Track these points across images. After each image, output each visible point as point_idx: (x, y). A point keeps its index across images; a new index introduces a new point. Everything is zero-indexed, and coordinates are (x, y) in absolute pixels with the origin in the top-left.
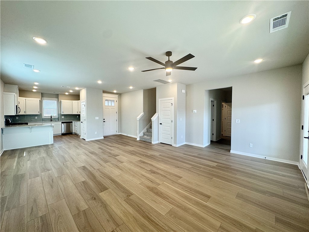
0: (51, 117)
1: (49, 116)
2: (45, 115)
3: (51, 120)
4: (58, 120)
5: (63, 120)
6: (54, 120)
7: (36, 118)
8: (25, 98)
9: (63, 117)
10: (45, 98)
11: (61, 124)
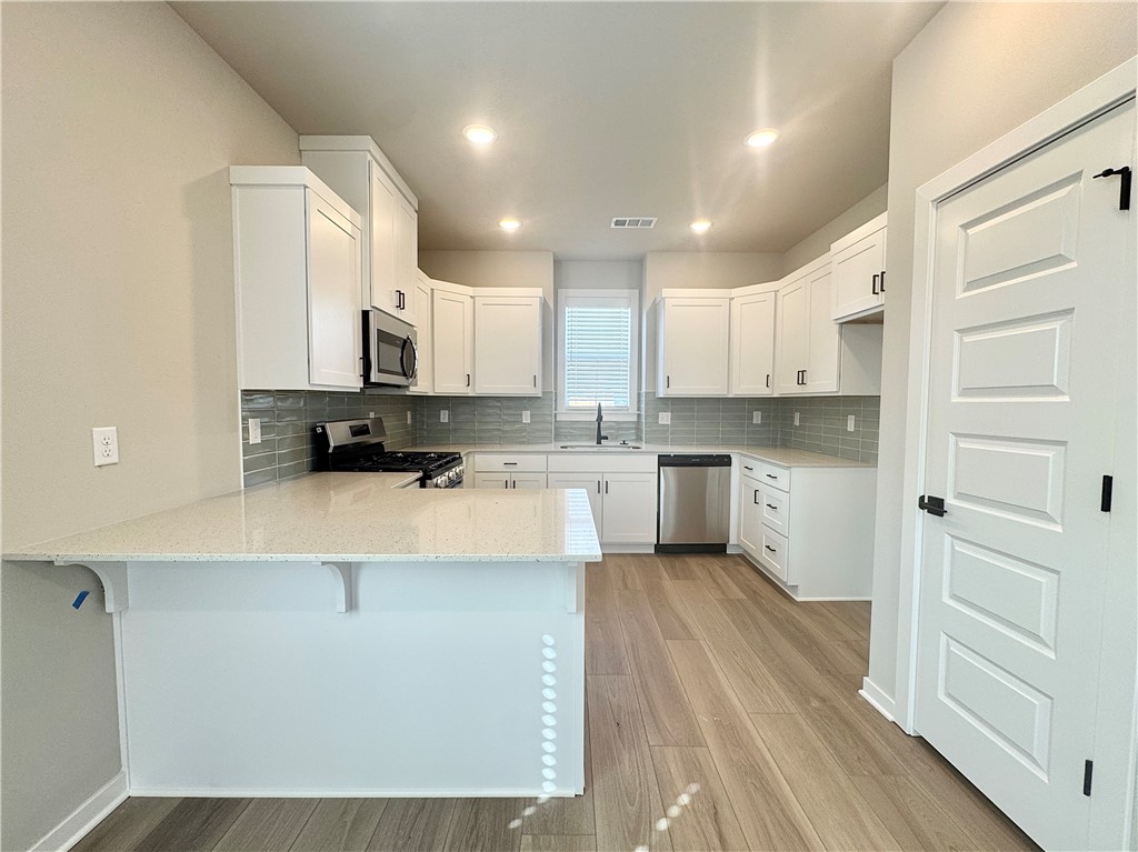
0: (600, 418)
1: (589, 409)
2: (572, 404)
3: (600, 439)
4: (639, 439)
5: (664, 441)
6: (615, 439)
7: (526, 417)
8: (469, 290)
9: (665, 418)
10: (571, 292)
11: (656, 470)
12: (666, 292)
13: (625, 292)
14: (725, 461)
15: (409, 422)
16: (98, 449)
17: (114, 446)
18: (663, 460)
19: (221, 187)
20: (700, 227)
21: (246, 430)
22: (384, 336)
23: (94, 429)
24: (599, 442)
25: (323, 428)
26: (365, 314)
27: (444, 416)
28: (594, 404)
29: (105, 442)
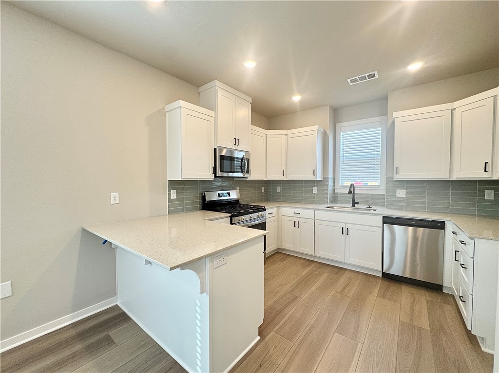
0: (353, 192)
2: (344, 183)
7: (315, 190)
8: (285, 132)
9: (401, 193)
10: (343, 124)
11: (381, 225)
12: (395, 114)
13: (378, 119)
14: (440, 225)
15: (263, 191)
16: (112, 199)
17: (117, 199)
18: (386, 220)
19: (162, 113)
20: (415, 67)
21: (170, 194)
22: (222, 157)
23: (111, 193)
24: (353, 205)
25: (204, 193)
26: (215, 149)
27: (279, 189)
28: (349, 184)
29: (115, 197)
